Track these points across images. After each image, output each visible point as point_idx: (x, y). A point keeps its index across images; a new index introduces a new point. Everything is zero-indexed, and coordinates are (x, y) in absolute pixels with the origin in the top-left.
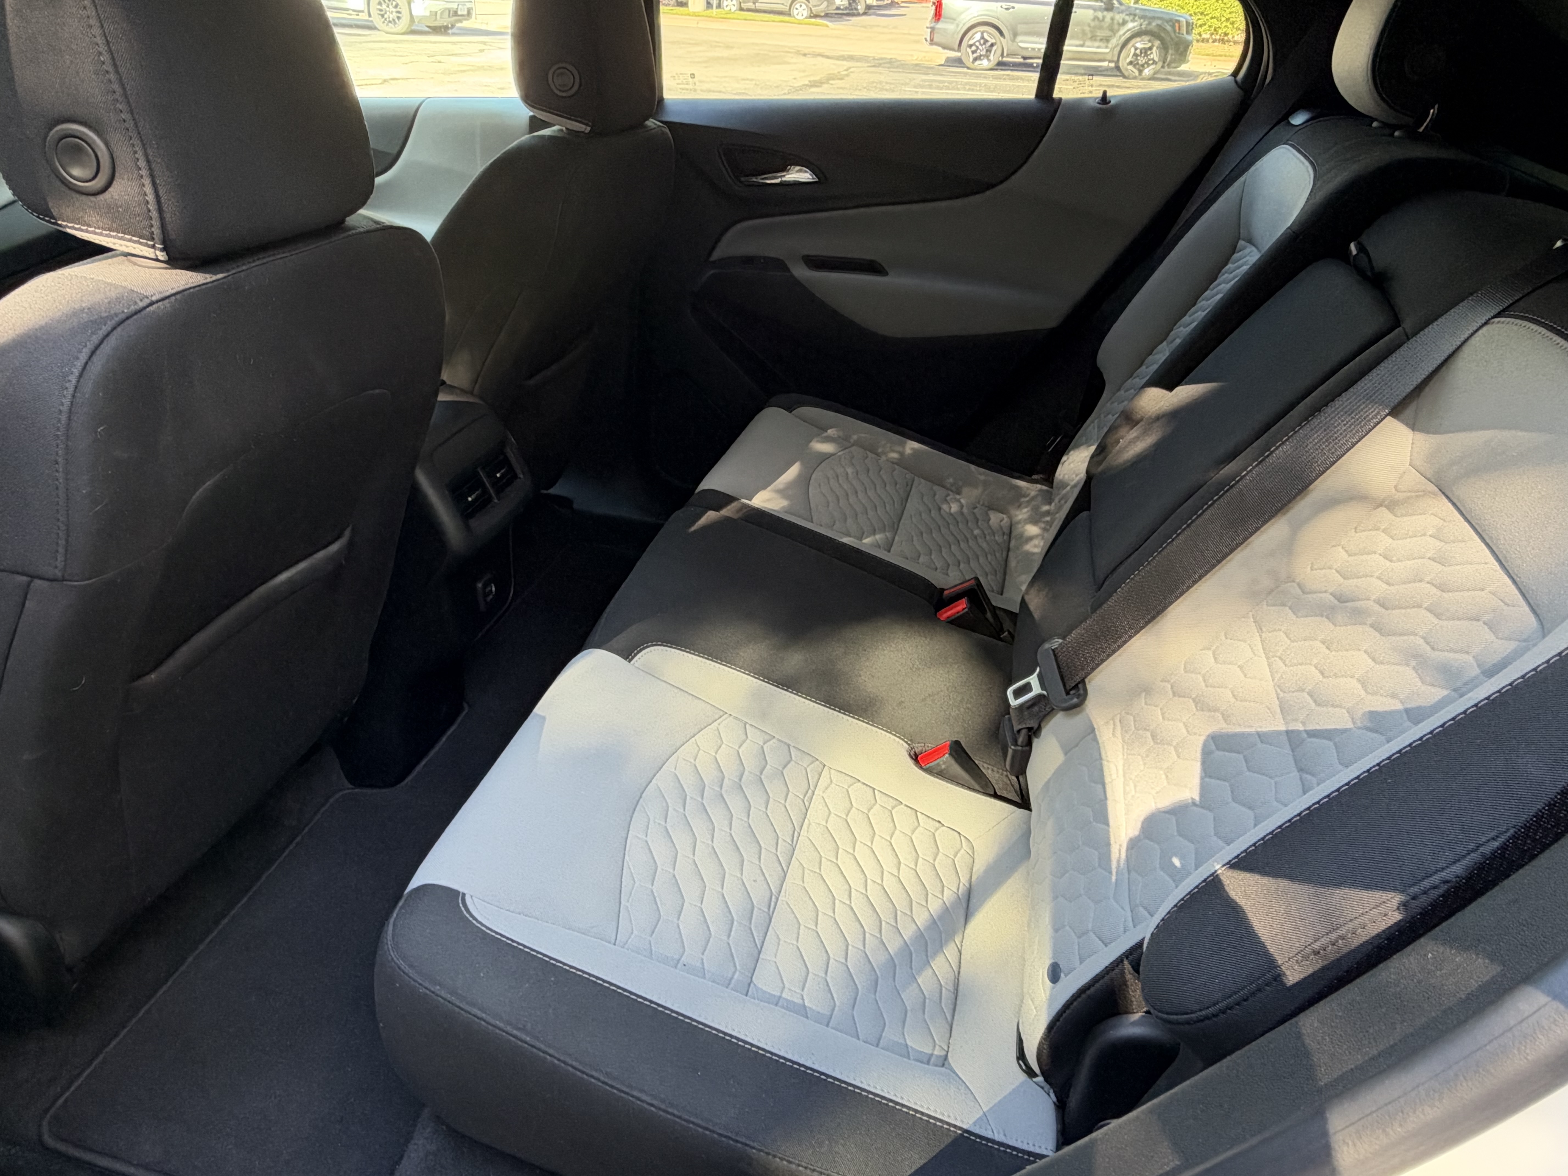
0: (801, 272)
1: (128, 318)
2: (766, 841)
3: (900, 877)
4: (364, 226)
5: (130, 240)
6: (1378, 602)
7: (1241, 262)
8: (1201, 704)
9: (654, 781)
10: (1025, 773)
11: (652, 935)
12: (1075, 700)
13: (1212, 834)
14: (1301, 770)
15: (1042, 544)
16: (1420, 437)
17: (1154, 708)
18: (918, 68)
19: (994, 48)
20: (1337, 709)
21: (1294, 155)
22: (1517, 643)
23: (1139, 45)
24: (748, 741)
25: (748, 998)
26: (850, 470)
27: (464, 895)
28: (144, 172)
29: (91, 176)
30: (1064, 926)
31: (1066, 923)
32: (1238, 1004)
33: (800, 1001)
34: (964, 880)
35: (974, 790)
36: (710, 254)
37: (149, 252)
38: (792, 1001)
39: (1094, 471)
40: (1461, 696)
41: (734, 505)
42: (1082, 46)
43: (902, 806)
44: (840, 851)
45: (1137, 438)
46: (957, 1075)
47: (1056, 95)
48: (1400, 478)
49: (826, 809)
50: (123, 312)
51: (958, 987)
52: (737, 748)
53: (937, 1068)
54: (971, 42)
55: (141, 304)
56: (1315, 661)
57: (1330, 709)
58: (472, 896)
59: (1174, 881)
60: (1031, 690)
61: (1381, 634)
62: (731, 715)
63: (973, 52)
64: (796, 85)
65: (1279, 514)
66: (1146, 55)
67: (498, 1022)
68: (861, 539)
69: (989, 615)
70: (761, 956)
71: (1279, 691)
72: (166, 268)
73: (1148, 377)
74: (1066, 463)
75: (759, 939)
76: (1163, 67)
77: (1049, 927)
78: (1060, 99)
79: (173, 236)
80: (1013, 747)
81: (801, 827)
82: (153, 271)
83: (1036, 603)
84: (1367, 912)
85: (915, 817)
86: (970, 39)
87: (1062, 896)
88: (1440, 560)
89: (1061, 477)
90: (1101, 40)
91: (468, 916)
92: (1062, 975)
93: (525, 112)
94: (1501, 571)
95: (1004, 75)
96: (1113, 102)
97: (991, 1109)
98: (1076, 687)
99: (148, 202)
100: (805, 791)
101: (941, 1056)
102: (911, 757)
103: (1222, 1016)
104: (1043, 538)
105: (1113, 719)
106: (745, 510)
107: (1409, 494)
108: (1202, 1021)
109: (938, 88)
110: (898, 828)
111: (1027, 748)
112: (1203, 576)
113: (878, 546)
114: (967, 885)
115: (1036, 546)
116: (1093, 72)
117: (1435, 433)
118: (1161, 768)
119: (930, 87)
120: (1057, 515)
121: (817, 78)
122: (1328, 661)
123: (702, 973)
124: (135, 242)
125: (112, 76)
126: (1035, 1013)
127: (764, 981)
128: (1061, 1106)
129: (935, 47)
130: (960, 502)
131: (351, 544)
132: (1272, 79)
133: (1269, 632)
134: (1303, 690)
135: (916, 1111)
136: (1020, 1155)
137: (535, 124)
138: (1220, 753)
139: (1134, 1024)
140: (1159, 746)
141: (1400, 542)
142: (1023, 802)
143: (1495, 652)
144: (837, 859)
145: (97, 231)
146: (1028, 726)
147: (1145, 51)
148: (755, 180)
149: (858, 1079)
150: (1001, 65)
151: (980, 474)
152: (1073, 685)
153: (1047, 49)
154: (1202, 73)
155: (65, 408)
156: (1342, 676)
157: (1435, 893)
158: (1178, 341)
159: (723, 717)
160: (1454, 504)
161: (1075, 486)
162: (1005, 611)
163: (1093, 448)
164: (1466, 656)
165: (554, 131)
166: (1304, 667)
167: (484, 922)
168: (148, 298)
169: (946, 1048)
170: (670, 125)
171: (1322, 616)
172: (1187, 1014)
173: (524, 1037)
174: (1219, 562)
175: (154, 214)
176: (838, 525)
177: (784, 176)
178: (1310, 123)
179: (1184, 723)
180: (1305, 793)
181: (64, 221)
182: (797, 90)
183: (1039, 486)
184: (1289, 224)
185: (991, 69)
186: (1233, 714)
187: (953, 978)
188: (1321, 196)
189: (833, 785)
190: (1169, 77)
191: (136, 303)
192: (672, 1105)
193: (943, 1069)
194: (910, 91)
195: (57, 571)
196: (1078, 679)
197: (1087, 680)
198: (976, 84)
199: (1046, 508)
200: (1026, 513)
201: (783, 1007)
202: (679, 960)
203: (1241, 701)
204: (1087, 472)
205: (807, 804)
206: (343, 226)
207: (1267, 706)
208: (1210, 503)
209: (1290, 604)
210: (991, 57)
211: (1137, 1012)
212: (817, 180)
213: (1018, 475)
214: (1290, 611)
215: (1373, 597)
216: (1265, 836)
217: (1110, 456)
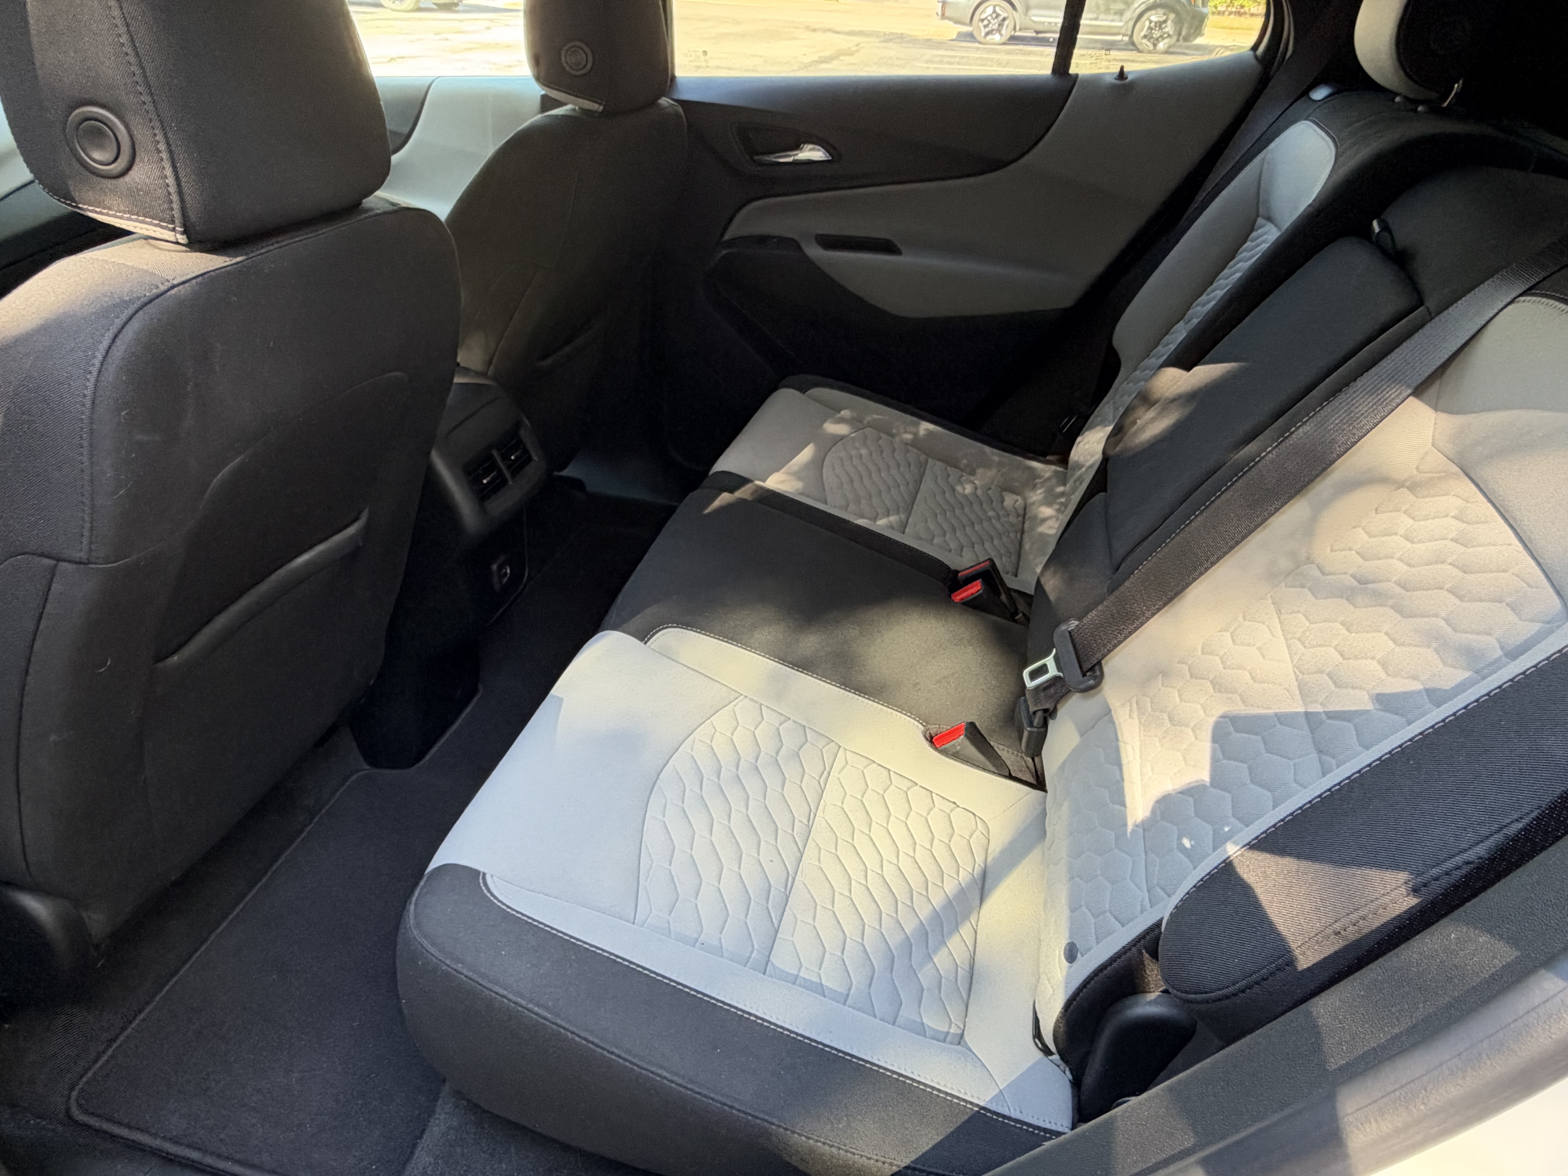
0: (815, 252)
1: (151, 301)
2: (782, 823)
3: (916, 857)
4: (381, 207)
5: (151, 224)
6: (1398, 583)
7: (1259, 241)
8: (1218, 686)
9: (670, 762)
10: (1040, 754)
11: (670, 914)
12: (1092, 682)
13: (1230, 814)
14: (1320, 752)
15: (1056, 525)
16: (1442, 416)
17: (1171, 689)
18: (930, 43)
19: (1006, 23)
20: (1357, 691)
21: (1315, 131)
22: (1541, 625)
23: (1154, 18)
24: (764, 722)
25: (765, 977)
26: (863, 452)
27: (484, 874)
28: (164, 155)
29: (112, 158)
30: (1080, 907)
31: (1083, 904)
32: (1257, 983)
33: (817, 980)
34: (980, 861)
35: (989, 771)
36: (722, 235)
37: (169, 235)
38: (810, 980)
39: (1111, 453)
40: (1484, 678)
41: (749, 486)
42: (1096, 19)
43: (917, 787)
44: (856, 831)
45: (1153, 420)
46: (973, 1053)
47: (1072, 70)
48: (1423, 458)
49: (842, 790)
50: (145, 295)
51: (973, 966)
52: (753, 729)
53: (954, 1046)
54: (983, 16)
55: (163, 288)
56: (1335, 643)
57: (1351, 690)
58: (492, 876)
59: (1192, 862)
60: (1046, 671)
61: (1402, 616)
62: (746, 696)
63: (986, 26)
64: (806, 61)
65: (1298, 496)
66: (1161, 28)
67: (519, 1000)
68: (875, 519)
69: (1003, 597)
70: (778, 935)
71: (1298, 672)
72: (187, 251)
73: (1165, 357)
74: (1081, 444)
75: (776, 919)
76: (1178, 40)
77: (1066, 907)
78: (1077, 76)
79: (193, 217)
80: (1029, 729)
81: (817, 808)
82: (173, 254)
83: (1052, 585)
84: (1388, 893)
85: (930, 798)
86: (981, 14)
87: (1079, 877)
88: (1461, 540)
89: (1076, 458)
90: (1115, 13)
91: (489, 895)
92: (1079, 955)
93: (537, 91)
94: (1524, 552)
95: (1016, 50)
96: (1130, 77)
97: (1008, 1086)
98: (1092, 669)
99: (168, 185)
100: (821, 771)
101: (957, 1034)
102: (927, 739)
103: (1241, 995)
104: (1057, 519)
105: (1129, 701)
106: (760, 492)
107: (1431, 475)
108: (1220, 1000)
109: (949, 63)
110: (913, 809)
111: (1043, 730)
112: (1221, 558)
113: (892, 527)
114: (983, 865)
115: (1051, 527)
116: (1109, 46)
117: (1458, 413)
118: (1178, 750)
119: (941, 62)
120: (1072, 497)
121: (827, 54)
122: (1348, 643)
123: (719, 951)
124: (155, 225)
125: (132, 59)
126: (1052, 992)
127: (781, 959)
128: (1076, 1084)
129: (946, 21)
130: (974, 483)
131: (367, 527)
132: (1294, 51)
133: (1289, 614)
134: (1322, 672)
135: (933, 1088)
136: (1036, 1132)
137: (547, 103)
138: (1238, 735)
139: (1150, 1003)
140: (1176, 727)
141: (1422, 523)
142: (1039, 783)
143: (1518, 634)
144: (853, 840)
145: (118, 214)
146: (1044, 707)
147: (1160, 24)
148: (768, 159)
149: (875, 1057)
150: (1014, 39)
151: (994, 455)
152: (1090, 666)
153: (1064, 23)
154: (1217, 46)
155: (88, 392)
156: (1362, 658)
157: (1458, 874)
158: (1196, 321)
159: (739, 699)
160: (1477, 485)
161: (1091, 467)
162: (1019, 592)
163: (1109, 429)
164: (1488, 638)
165: (567, 110)
166: (1323, 649)
167: (504, 901)
168: (169, 281)
169: (962, 1027)
170: (684, 103)
171: (1342, 597)
172: (1206, 993)
173: (545, 1014)
174: (1237, 543)
175: (175, 198)
176: (852, 507)
177: (797, 154)
178: (1330, 99)
179: (1201, 705)
180: (1324, 775)
181: (84, 204)
182: (807, 66)
183: (1053, 467)
184: (1310, 201)
185: (1004, 44)
186: (1251, 696)
187: (969, 956)
188: (1343, 172)
189: (848, 767)
190: (1187, 51)
191: (157, 287)
192: (691, 1081)
193: (959, 1047)
194: (921, 67)
195: (82, 554)
196: (1094, 661)
197: (1103, 662)
198: (987, 59)
199: (1060, 489)
200: (1040, 494)
201: (800, 986)
202: (697, 940)
203: (1259, 683)
204: (1104, 452)
205: (822, 785)
206: (360, 207)
207: (1285, 689)
208: (1229, 484)
209: (1309, 585)
210: (1003, 31)
211: (1154, 992)
212: (830, 158)
213: (1032, 455)
214: (1309, 592)
215: (1395, 579)
216: (1285, 818)
217: (1128, 436)
